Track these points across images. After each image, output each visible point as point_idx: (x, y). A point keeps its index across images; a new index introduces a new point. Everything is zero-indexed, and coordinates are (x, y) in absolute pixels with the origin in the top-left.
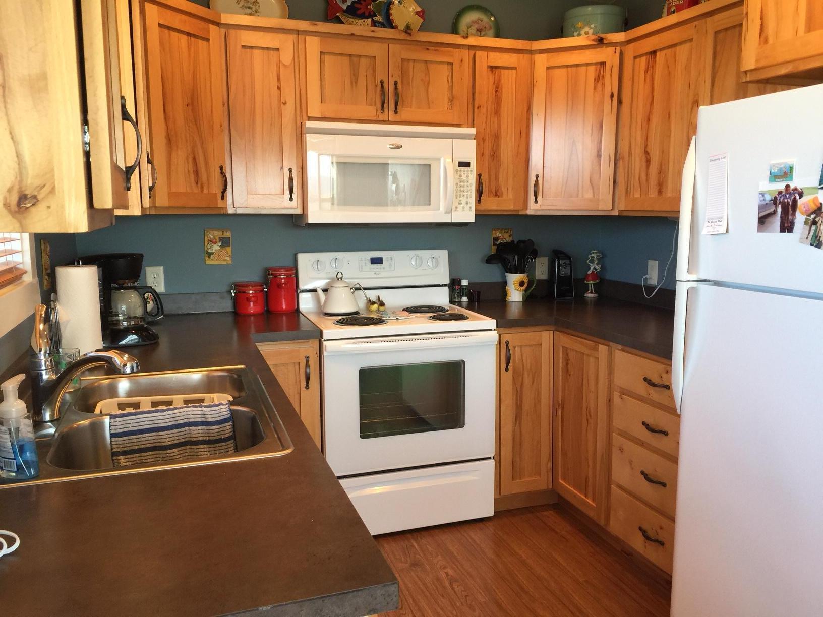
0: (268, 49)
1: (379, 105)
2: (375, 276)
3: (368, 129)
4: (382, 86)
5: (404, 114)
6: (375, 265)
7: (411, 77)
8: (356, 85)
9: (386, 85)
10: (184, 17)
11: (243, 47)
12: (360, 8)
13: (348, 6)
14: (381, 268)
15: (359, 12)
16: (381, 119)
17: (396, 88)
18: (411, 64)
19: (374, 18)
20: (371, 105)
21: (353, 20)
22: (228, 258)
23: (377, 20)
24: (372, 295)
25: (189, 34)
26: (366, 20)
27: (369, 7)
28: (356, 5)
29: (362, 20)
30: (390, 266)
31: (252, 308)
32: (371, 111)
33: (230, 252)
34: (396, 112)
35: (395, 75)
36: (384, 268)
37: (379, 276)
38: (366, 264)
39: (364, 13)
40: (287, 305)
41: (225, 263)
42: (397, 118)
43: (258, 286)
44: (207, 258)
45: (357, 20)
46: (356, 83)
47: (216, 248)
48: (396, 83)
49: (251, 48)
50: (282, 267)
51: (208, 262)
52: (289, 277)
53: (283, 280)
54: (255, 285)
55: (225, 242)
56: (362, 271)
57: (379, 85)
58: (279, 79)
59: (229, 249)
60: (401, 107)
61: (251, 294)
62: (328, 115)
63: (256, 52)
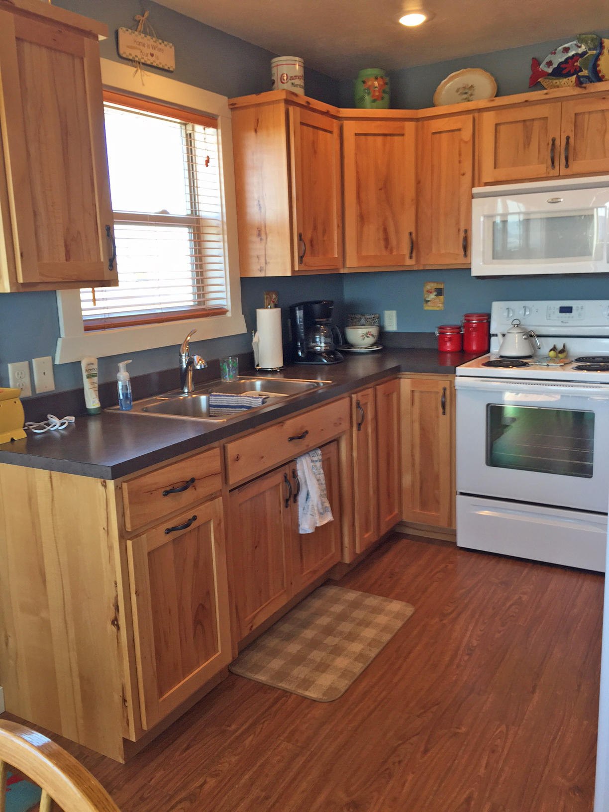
0: (453, 131)
1: (550, 162)
2: (563, 324)
3: (538, 186)
4: (553, 144)
5: (575, 166)
6: (564, 314)
7: (586, 129)
8: (528, 147)
9: (557, 143)
10: (379, 123)
11: (434, 133)
12: (566, 68)
13: (554, 69)
14: (569, 317)
15: (564, 72)
16: (551, 175)
17: (568, 143)
18: (587, 116)
19: (579, 74)
20: (543, 163)
21: (557, 81)
22: (440, 305)
23: (582, 75)
24: (559, 343)
25: (385, 135)
26: (570, 78)
27: (575, 64)
28: (562, 66)
29: (567, 79)
30: (580, 315)
31: (449, 346)
32: (542, 169)
33: (442, 300)
34: (567, 166)
35: (569, 131)
36: (573, 317)
37: (567, 324)
38: (554, 312)
39: (570, 71)
40: (478, 346)
41: (438, 309)
42: (568, 171)
43: (457, 329)
44: (425, 305)
45: (561, 81)
46: (529, 144)
47: (432, 296)
48: (568, 138)
49: (440, 132)
50: (474, 314)
51: (426, 308)
52: (480, 322)
53: (474, 325)
54: (453, 328)
55: (439, 292)
56: (549, 319)
57: (551, 143)
58: (460, 155)
59: (441, 297)
60: (572, 160)
61: (448, 335)
62: (500, 179)
63: (444, 135)
